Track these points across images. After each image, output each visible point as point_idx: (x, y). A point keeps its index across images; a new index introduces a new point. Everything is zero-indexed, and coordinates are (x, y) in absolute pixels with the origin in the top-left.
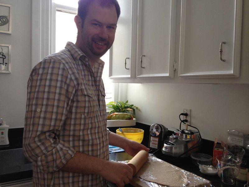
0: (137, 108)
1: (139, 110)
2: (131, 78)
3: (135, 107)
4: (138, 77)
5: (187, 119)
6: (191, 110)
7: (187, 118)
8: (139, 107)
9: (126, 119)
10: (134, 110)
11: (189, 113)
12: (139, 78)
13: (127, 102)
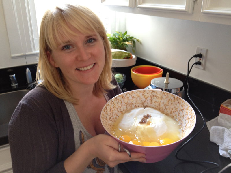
0: (138, 40)
1: (141, 43)
2: (129, 7)
3: (135, 39)
4: (138, 7)
5: (201, 61)
6: (207, 51)
7: (201, 59)
8: (140, 39)
9: (124, 58)
10: (134, 42)
11: (204, 54)
12: (140, 8)
13: (126, 33)
